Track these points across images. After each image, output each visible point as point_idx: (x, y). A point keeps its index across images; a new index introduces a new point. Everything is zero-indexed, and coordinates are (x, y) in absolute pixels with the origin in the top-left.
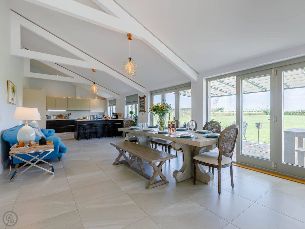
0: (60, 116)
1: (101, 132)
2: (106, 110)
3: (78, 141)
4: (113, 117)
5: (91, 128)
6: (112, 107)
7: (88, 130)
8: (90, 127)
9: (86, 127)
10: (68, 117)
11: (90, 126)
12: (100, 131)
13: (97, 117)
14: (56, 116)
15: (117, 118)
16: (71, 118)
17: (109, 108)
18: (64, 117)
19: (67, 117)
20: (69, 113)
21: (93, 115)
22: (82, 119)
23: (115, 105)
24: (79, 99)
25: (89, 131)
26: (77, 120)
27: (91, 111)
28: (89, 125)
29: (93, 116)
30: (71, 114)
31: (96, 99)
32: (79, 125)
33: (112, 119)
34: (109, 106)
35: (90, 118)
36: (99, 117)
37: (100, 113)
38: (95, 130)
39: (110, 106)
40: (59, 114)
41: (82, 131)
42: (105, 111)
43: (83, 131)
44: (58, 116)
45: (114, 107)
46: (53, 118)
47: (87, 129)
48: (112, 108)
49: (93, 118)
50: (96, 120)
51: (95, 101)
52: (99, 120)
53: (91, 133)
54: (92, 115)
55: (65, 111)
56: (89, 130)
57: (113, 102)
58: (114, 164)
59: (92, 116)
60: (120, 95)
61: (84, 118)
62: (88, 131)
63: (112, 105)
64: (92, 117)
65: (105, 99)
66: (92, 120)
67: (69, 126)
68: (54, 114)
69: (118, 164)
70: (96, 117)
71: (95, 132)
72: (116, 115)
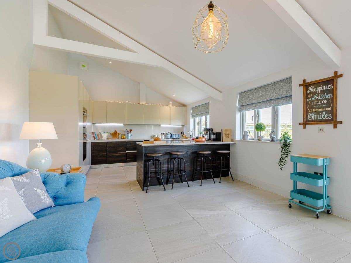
0: (115, 134)
1: (189, 168)
5: (170, 161)
7: (165, 166)
10: (126, 136)
13: (172, 136)
14: (107, 134)
15: (219, 139)
16: (131, 138)
18: (120, 136)
19: (125, 135)
20: (129, 129)
22: (152, 142)
23: (208, 113)
24: (144, 105)
26: (143, 144)
27: (162, 126)
28: (166, 153)
29: (166, 135)
30: (131, 130)
31: (171, 105)
32: (146, 155)
36: (175, 137)
38: (177, 167)
39: (194, 116)
40: (113, 131)
41: (153, 169)
42: (183, 126)
44: (112, 134)
46: (105, 138)
47: (163, 163)
51: (169, 109)
53: (169, 172)
54: (163, 132)
55: (122, 125)
56: (167, 166)
59: (164, 134)
60: (222, 92)
61: (155, 140)
62: (164, 169)
63: (199, 115)
64: (164, 138)
65: (184, 105)
67: (127, 152)
68: (105, 130)
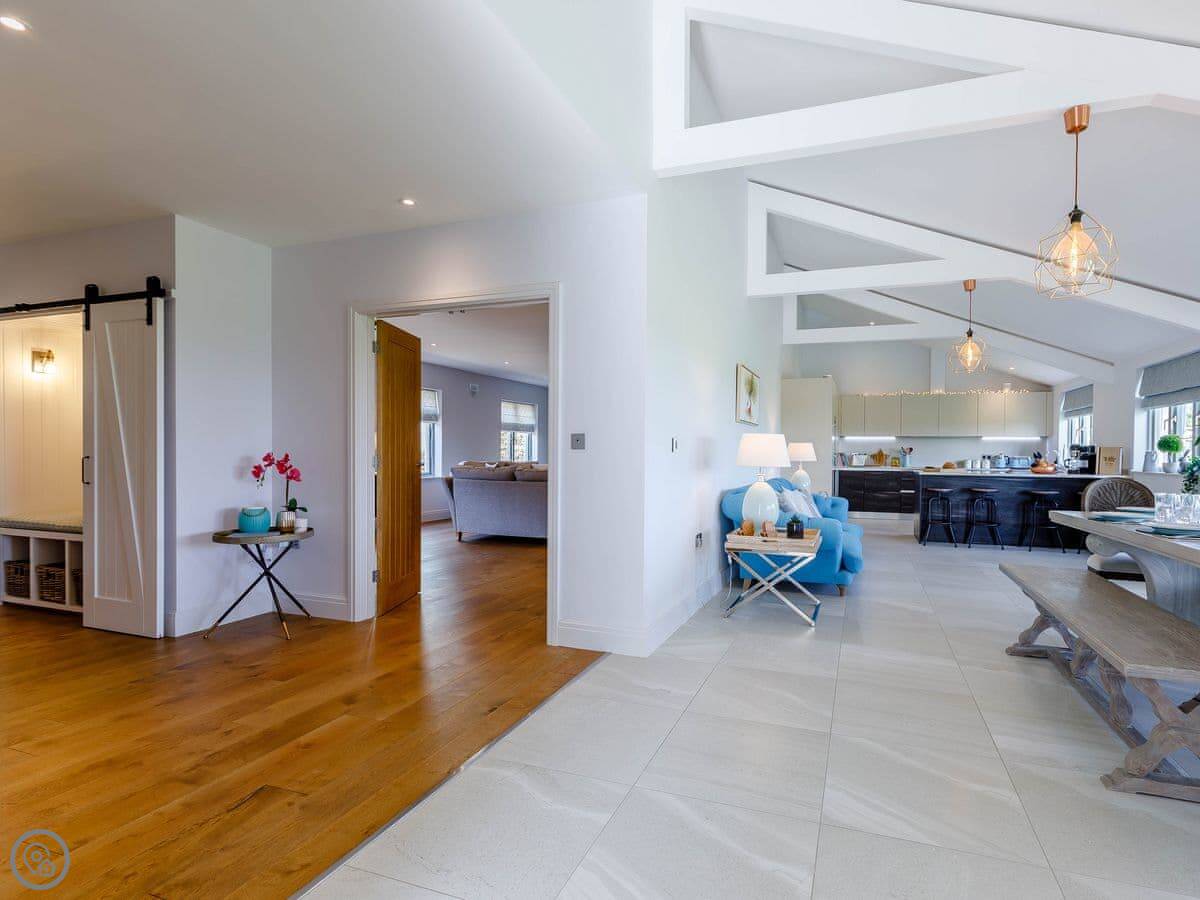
0: (879, 457)
1: (1012, 522)
2: (1049, 434)
3: (921, 546)
4: (1077, 464)
5: (970, 504)
6: (1076, 420)
7: (960, 512)
8: (968, 500)
9: (953, 501)
10: (901, 460)
11: (966, 497)
12: (1008, 518)
13: (1008, 462)
14: (866, 457)
15: (1091, 469)
16: (915, 464)
17: (1063, 425)
18: (889, 461)
19: (898, 459)
20: (906, 446)
21: (993, 454)
22: (938, 470)
23: (1089, 410)
24: (939, 395)
25: (964, 516)
26: (921, 473)
27: (984, 439)
29: (993, 460)
30: (911, 449)
32: (925, 490)
33: (1070, 472)
34: (1061, 417)
35: (978, 466)
36: (1016, 464)
37: (1023, 449)
38: (985, 515)
39: (1068, 414)
40: (875, 452)
41: (938, 513)
42: (1044, 438)
43: (940, 510)
44: (873, 457)
45: (1087, 418)
46: (859, 463)
47: (957, 507)
48: (1076, 426)
49: (993, 465)
50: (1003, 474)
51: (1002, 400)
52: (1016, 474)
53: (969, 523)
54: (987, 454)
55: (893, 438)
56: (964, 512)
57: (1080, 399)
58: (1012, 652)
59: (989, 457)
60: (1112, 364)
61: (946, 466)
62: (960, 516)
63: (1078, 412)
64: (988, 463)
65: (1046, 388)
66: (988, 474)
67: (902, 491)
68: (861, 449)
69: (1028, 655)
70: (1003, 462)
71: (990, 520)
72: (1088, 455)
